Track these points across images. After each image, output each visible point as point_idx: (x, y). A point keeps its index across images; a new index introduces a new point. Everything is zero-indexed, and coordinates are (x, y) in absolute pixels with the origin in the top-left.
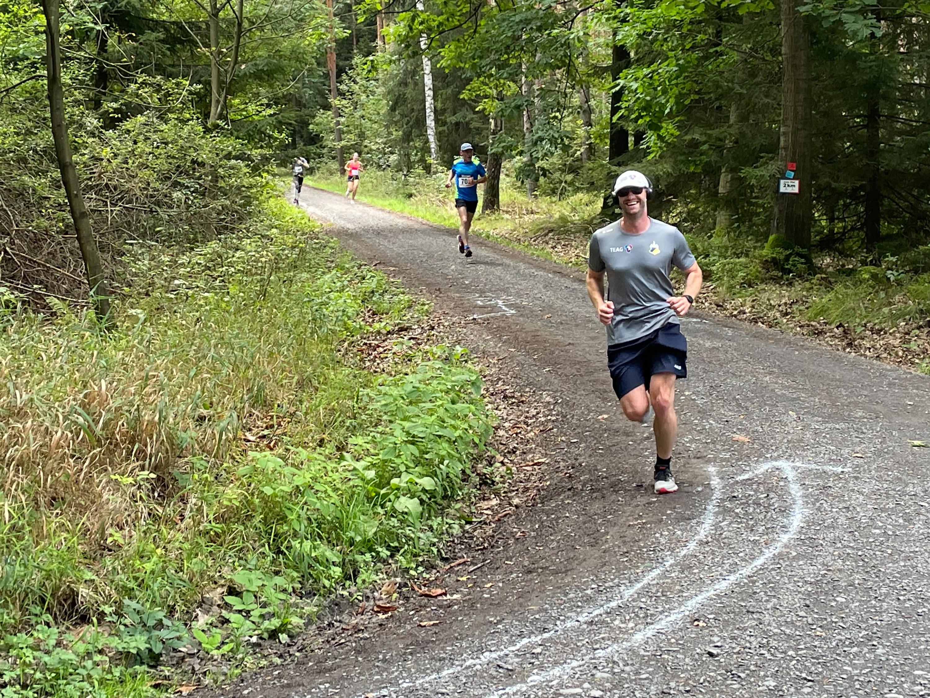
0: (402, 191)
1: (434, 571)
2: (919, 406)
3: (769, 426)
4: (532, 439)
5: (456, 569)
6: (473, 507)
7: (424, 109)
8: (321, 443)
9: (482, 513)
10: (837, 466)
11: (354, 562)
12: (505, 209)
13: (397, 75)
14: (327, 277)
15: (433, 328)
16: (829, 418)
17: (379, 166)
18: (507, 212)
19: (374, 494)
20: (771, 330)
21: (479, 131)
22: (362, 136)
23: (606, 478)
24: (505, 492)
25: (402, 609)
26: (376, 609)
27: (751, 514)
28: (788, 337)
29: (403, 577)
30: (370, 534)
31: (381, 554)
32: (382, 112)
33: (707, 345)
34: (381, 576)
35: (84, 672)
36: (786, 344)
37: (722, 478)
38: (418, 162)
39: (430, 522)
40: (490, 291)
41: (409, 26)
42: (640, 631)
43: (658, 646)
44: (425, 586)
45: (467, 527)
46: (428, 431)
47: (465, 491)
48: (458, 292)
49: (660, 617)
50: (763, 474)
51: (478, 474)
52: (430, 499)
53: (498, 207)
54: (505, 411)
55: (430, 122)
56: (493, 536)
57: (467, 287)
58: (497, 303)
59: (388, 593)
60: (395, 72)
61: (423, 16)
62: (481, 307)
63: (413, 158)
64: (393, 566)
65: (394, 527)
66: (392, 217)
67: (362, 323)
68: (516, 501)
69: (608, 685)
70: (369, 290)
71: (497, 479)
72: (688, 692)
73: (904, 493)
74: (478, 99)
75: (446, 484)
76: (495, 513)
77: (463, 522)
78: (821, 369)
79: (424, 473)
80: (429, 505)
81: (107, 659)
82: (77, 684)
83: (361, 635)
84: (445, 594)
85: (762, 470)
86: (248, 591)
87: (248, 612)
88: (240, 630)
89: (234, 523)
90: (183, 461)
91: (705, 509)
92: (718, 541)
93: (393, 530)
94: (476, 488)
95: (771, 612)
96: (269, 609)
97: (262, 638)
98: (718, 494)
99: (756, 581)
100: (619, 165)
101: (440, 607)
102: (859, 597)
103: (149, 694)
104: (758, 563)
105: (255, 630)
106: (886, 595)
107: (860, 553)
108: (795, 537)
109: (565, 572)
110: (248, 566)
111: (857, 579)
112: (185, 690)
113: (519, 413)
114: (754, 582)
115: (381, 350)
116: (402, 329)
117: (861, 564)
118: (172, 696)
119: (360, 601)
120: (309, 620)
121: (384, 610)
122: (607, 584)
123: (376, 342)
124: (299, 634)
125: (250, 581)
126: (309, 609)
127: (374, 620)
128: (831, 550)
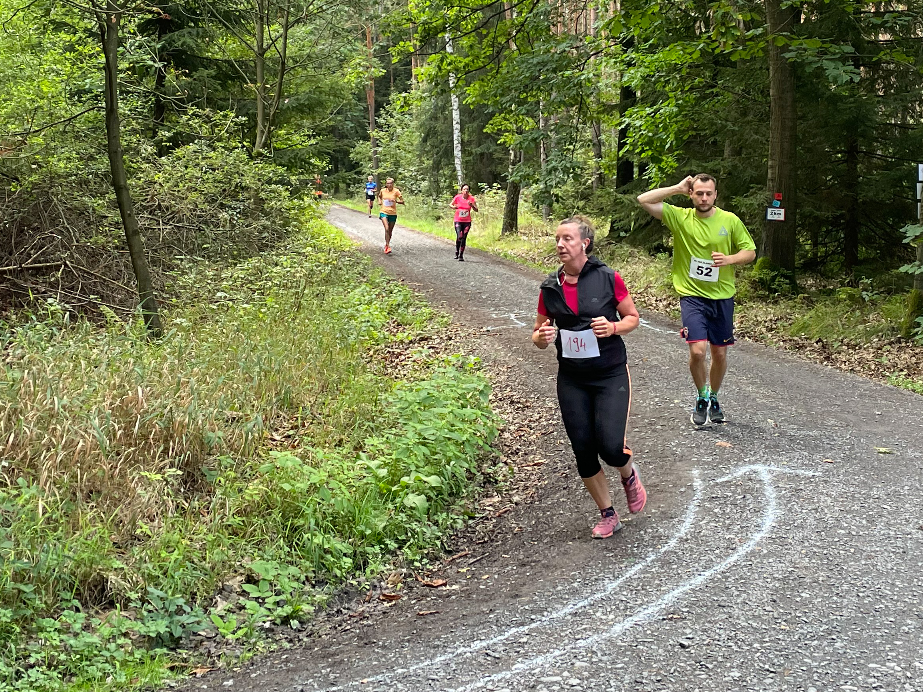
0: (431, 214)
1: (438, 563)
2: (886, 416)
3: (749, 432)
4: (534, 441)
5: (458, 561)
6: (476, 504)
7: (452, 141)
8: (340, 444)
9: (484, 510)
10: (808, 470)
11: (364, 554)
12: (523, 231)
13: (429, 110)
14: (357, 291)
15: (450, 339)
16: (803, 426)
17: (412, 192)
18: (524, 234)
19: (385, 491)
20: (755, 344)
21: (501, 161)
22: (397, 164)
24: (506, 490)
25: (405, 598)
26: (381, 598)
27: (728, 514)
28: (771, 351)
29: (409, 568)
30: (380, 528)
31: (389, 546)
32: (416, 143)
34: (388, 567)
35: (108, 654)
36: (769, 356)
37: (704, 480)
38: (447, 188)
39: (436, 518)
40: (504, 305)
41: (439, 66)
42: (619, 622)
43: (635, 638)
44: (428, 576)
45: (470, 522)
46: (439, 433)
47: (470, 489)
48: (476, 306)
49: (639, 609)
50: (741, 477)
51: (482, 473)
52: (437, 496)
53: (516, 229)
54: (511, 415)
55: (457, 152)
56: (493, 531)
57: (485, 301)
58: (509, 317)
59: (395, 583)
60: (428, 107)
61: (452, 58)
62: (495, 320)
63: (441, 185)
64: (401, 557)
65: (402, 521)
66: (422, 237)
67: (386, 333)
68: (516, 499)
69: (586, 674)
70: (395, 303)
71: (500, 478)
72: (659, 681)
73: (869, 496)
74: (500, 133)
75: (452, 482)
76: (497, 509)
77: (466, 517)
78: (800, 381)
79: (433, 472)
80: (436, 501)
81: (129, 641)
82: (100, 666)
83: (365, 622)
84: (445, 585)
85: (740, 473)
86: (264, 579)
87: (264, 599)
88: (255, 616)
89: (255, 516)
90: (212, 458)
91: (687, 508)
92: (697, 538)
93: (402, 524)
94: (480, 486)
95: (740, 606)
96: (283, 597)
97: (274, 624)
98: (699, 495)
99: (729, 577)
100: (624, 193)
101: (440, 597)
102: (822, 593)
103: (165, 676)
104: (733, 559)
105: (268, 616)
106: (847, 592)
107: (825, 552)
108: (767, 536)
109: (555, 566)
110: (265, 556)
111: (822, 576)
112: (200, 672)
113: (524, 417)
114: (727, 578)
115: (403, 357)
116: (423, 339)
117: (825, 561)
118: (187, 678)
119: (368, 590)
120: (320, 607)
121: (389, 598)
122: (593, 578)
123: (399, 351)
124: (308, 621)
125: (266, 570)
126: (320, 597)
127: (379, 608)
128: (799, 548)
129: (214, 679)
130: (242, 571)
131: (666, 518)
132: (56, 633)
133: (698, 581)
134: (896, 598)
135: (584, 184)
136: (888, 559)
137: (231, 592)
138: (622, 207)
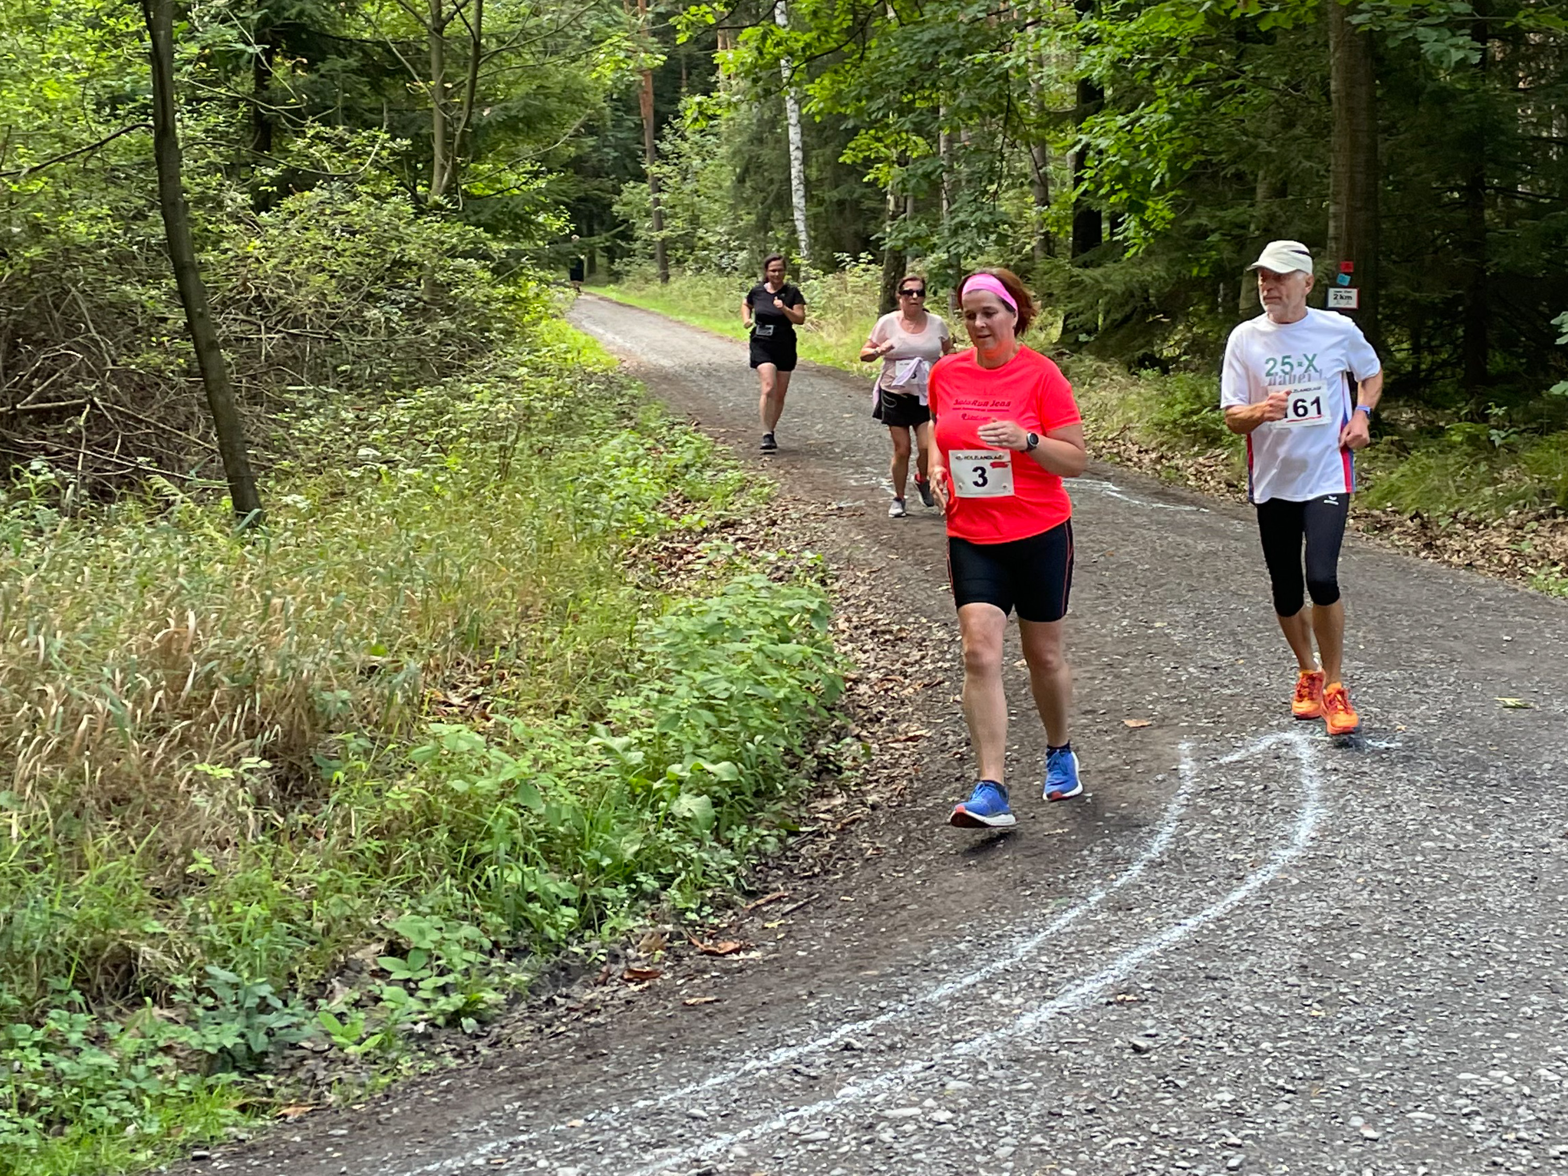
1: (730, 912)
2: (1520, 644)
3: (1281, 675)
4: (909, 699)
5: (765, 909)
6: (803, 809)
7: (789, 180)
8: (563, 709)
9: (816, 820)
10: (1381, 739)
11: (599, 901)
13: (748, 126)
14: (613, 443)
15: (774, 523)
17: (721, 270)
19: (640, 790)
21: (873, 214)
22: (694, 222)
23: (1018, 761)
24: (857, 785)
25: (669, 976)
26: (626, 976)
27: (1235, 817)
29: (678, 923)
30: (629, 855)
31: (645, 886)
32: (727, 184)
33: (1200, 548)
34: (641, 922)
37: (1198, 760)
39: (729, 834)
40: (872, 463)
41: (758, 49)
42: (1031, 1011)
43: (1057, 1036)
44: (710, 937)
45: (791, 840)
46: (735, 688)
47: (791, 782)
48: (822, 466)
49: (1068, 987)
50: (1262, 753)
51: (816, 756)
52: (732, 796)
54: (873, 654)
55: (798, 200)
56: (829, 856)
57: (838, 457)
58: (879, 483)
59: (651, 950)
60: (746, 122)
61: (782, 33)
62: (853, 489)
64: (664, 904)
65: (668, 842)
67: (660, 515)
68: (872, 798)
69: (964, 1102)
70: (679, 463)
71: (847, 764)
72: (1091, 1111)
73: (1481, 783)
74: (867, 163)
75: (758, 772)
76: (838, 818)
77: (784, 833)
79: (725, 754)
80: (731, 806)
81: (170, 1061)
82: (115, 1106)
83: (592, 1020)
84: (737, 951)
85: (1261, 747)
86: (417, 948)
87: (416, 983)
88: (397, 1013)
89: (404, 837)
90: (334, 737)
91: (1166, 810)
92: (1178, 860)
93: (668, 847)
94: (811, 779)
95: (1243, 977)
96: (449, 978)
97: (434, 1025)
98: (1188, 786)
99: (1229, 926)
100: (1085, 265)
101: (726, 972)
102: (1386, 952)
103: (229, 1121)
104: (1236, 896)
105: (422, 1013)
106: (1431, 948)
107: (1398, 880)
108: (1301, 854)
109: (930, 914)
110: (420, 908)
111: (1388, 922)
112: (293, 1113)
113: (895, 657)
114: (1225, 928)
115: (690, 557)
116: (726, 525)
117: (1398, 897)
118: (269, 1123)
119: (604, 963)
120: (516, 994)
121: (640, 977)
122: (993, 934)
123: (684, 546)
124: (494, 1019)
125: (422, 933)
126: (518, 976)
127: (621, 994)
128: (1353, 875)
129: (316, 1125)
130: (379, 934)
131: (1128, 828)
132: (37, 1051)
133: (1176, 934)
134: (1514, 957)
135: (1019, 252)
136: (1506, 890)
137: (361, 971)
138: (1082, 291)
